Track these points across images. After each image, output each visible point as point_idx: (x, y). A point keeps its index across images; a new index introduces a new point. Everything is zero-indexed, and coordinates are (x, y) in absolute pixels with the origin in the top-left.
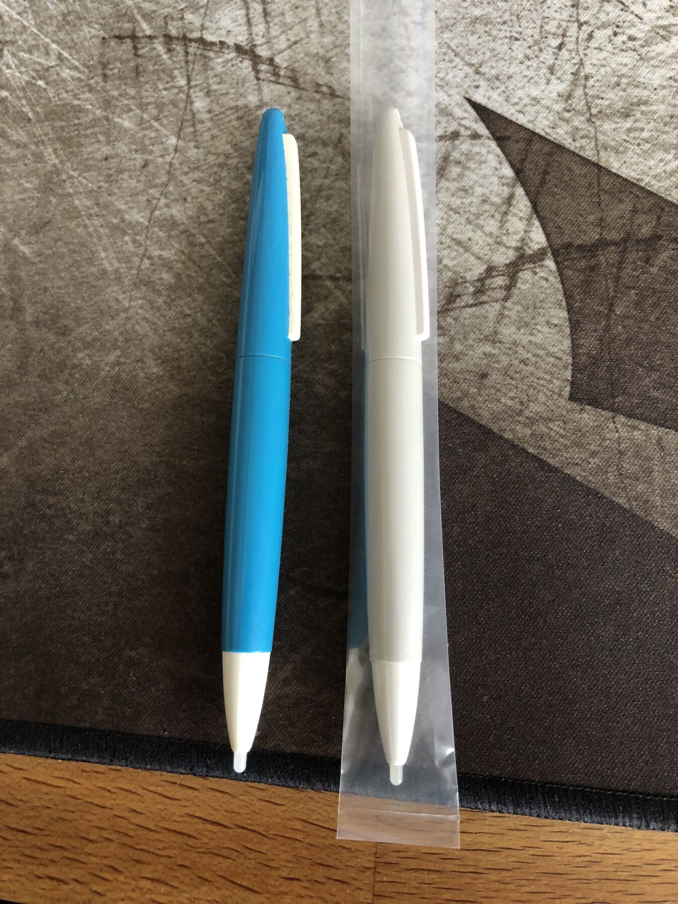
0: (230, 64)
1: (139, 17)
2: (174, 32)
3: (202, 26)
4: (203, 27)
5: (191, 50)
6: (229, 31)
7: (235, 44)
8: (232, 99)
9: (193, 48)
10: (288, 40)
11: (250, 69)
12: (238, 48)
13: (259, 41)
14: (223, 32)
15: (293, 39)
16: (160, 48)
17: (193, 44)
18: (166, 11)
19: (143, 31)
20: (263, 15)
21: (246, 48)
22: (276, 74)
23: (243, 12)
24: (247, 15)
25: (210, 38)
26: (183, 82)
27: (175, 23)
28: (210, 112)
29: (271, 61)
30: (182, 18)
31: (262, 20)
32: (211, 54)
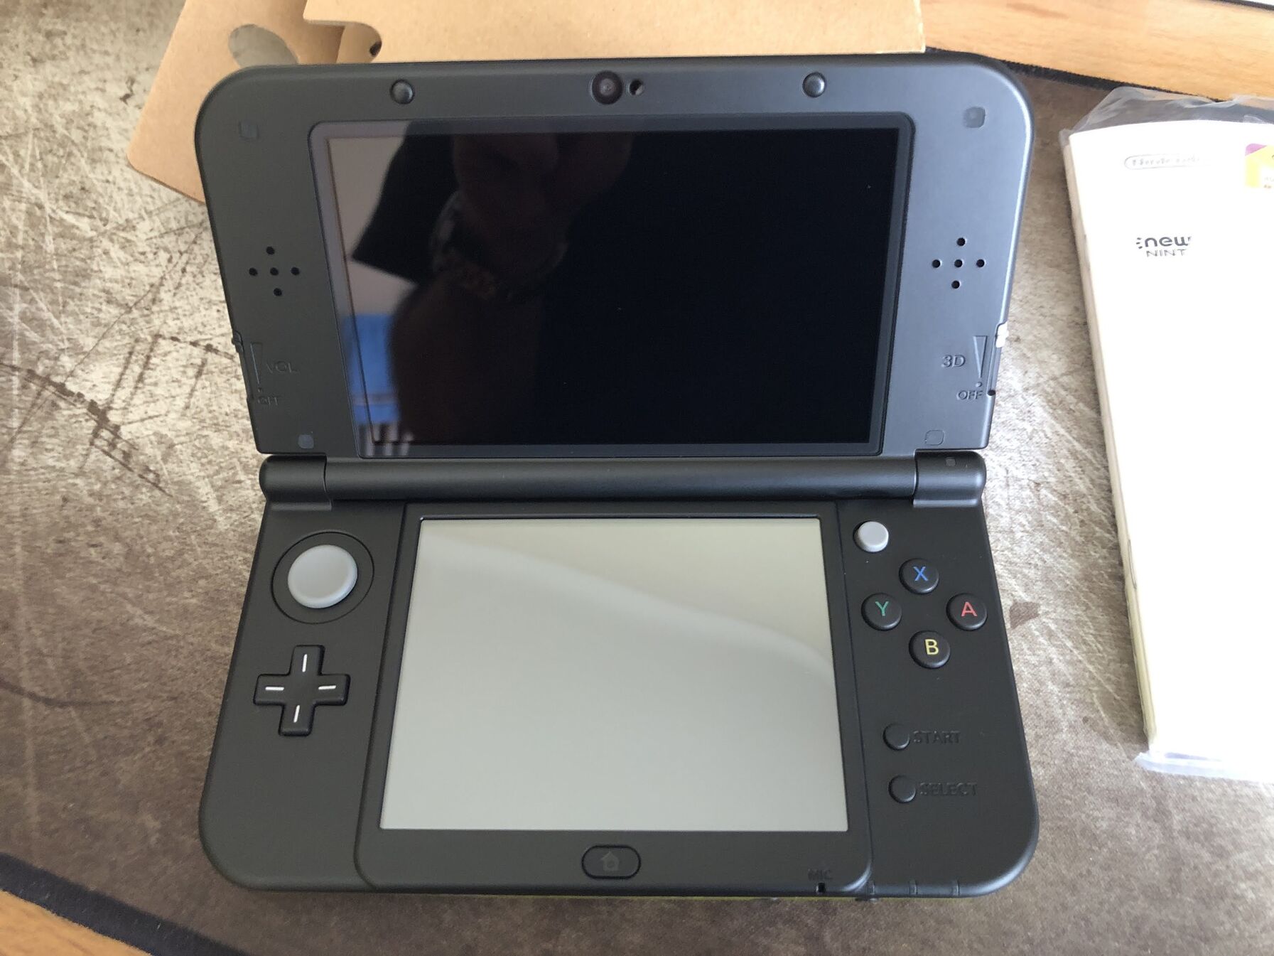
0: (73, 420)
1: (15, 343)
2: (40, 370)
3: (72, 372)
4: (72, 374)
5: (46, 393)
6: (94, 386)
7: (92, 401)
8: (54, 457)
9: (49, 393)
10: (146, 413)
11: (91, 431)
12: (92, 406)
13: (118, 404)
14: (89, 385)
15: (151, 413)
16: (16, 381)
17: (52, 388)
18: (45, 347)
19: (11, 359)
20: (137, 379)
21: (101, 408)
22: (113, 445)
23: (120, 370)
24: (122, 374)
25: (71, 386)
26: (15, 423)
27: (47, 361)
28: (22, 464)
29: (116, 429)
30: (57, 359)
31: (133, 384)
32: (62, 404)
